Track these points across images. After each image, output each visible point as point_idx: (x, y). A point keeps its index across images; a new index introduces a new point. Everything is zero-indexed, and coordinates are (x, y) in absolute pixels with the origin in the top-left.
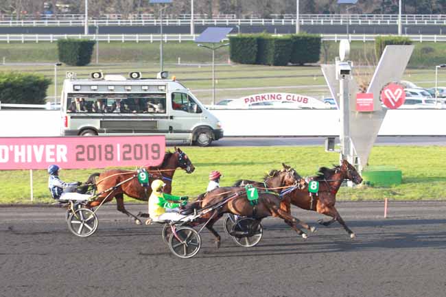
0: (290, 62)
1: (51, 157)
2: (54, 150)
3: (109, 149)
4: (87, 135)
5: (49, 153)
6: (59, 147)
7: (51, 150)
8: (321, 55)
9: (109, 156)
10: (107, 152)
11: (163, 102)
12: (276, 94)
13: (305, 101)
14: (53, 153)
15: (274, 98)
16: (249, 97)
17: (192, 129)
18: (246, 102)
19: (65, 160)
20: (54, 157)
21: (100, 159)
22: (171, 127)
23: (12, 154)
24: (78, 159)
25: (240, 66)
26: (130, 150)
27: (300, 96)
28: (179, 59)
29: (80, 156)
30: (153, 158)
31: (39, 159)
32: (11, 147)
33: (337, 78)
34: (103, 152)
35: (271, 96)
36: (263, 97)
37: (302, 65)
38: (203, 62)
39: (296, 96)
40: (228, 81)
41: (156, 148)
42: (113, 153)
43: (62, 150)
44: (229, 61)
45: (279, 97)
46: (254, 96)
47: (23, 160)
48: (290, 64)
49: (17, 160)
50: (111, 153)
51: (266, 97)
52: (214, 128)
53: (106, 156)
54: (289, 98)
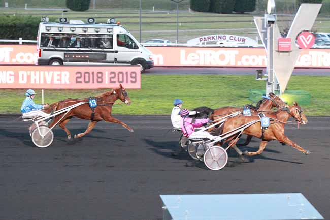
0: (234, 11)
1: (58, 80)
2: (60, 75)
3: (100, 75)
4: (54, 64)
5: (56, 78)
6: (63, 73)
7: (58, 75)
8: (256, 6)
9: (100, 80)
10: (99, 77)
11: (111, 41)
12: (223, 35)
13: (244, 40)
14: (59, 77)
15: (221, 38)
16: (203, 37)
17: (131, 61)
18: (200, 40)
19: (68, 82)
20: (60, 80)
21: (93, 82)
22: (116, 59)
23: (29, 77)
24: (77, 82)
25: (197, 13)
26: (115, 75)
27: (240, 37)
28: (154, 7)
29: (79, 80)
30: (132, 82)
31: (49, 81)
32: (29, 72)
33: (265, 27)
34: (96, 77)
35: (219, 37)
36: (213, 38)
37: (242, 13)
38: (171, 10)
39: (237, 37)
40: (188, 25)
41: (133, 75)
42: (103, 78)
43: (65, 75)
44: (190, 9)
45: (224, 38)
46: (206, 37)
47: (37, 82)
48: (234, 12)
49: (32, 82)
50: (101, 77)
51: (215, 38)
52: (147, 60)
53: (97, 80)
54: (231, 38)
